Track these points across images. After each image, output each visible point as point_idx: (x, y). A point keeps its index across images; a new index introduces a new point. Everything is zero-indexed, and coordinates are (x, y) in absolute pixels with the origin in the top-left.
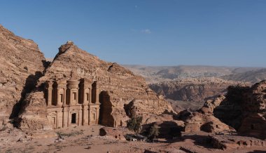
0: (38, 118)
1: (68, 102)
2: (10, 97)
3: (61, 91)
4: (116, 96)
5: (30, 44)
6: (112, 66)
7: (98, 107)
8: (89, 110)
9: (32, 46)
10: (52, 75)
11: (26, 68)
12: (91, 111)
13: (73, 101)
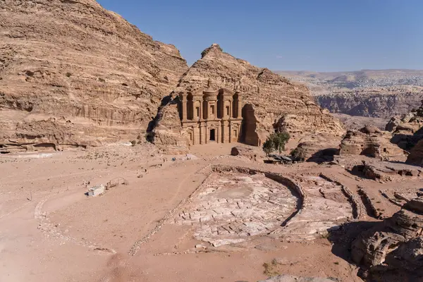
0: (171, 133)
1: (205, 116)
2: (145, 110)
3: (196, 104)
4: (262, 110)
5: (170, 50)
6: (262, 73)
7: (240, 122)
8: (229, 126)
9: (172, 53)
10: (188, 85)
11: (166, 78)
12: (232, 126)
13: (212, 116)
